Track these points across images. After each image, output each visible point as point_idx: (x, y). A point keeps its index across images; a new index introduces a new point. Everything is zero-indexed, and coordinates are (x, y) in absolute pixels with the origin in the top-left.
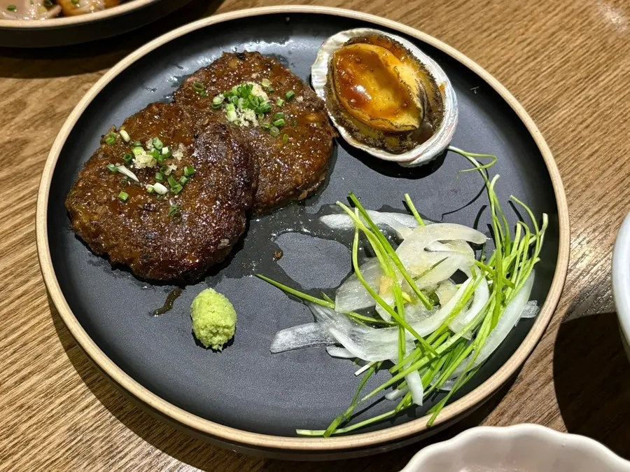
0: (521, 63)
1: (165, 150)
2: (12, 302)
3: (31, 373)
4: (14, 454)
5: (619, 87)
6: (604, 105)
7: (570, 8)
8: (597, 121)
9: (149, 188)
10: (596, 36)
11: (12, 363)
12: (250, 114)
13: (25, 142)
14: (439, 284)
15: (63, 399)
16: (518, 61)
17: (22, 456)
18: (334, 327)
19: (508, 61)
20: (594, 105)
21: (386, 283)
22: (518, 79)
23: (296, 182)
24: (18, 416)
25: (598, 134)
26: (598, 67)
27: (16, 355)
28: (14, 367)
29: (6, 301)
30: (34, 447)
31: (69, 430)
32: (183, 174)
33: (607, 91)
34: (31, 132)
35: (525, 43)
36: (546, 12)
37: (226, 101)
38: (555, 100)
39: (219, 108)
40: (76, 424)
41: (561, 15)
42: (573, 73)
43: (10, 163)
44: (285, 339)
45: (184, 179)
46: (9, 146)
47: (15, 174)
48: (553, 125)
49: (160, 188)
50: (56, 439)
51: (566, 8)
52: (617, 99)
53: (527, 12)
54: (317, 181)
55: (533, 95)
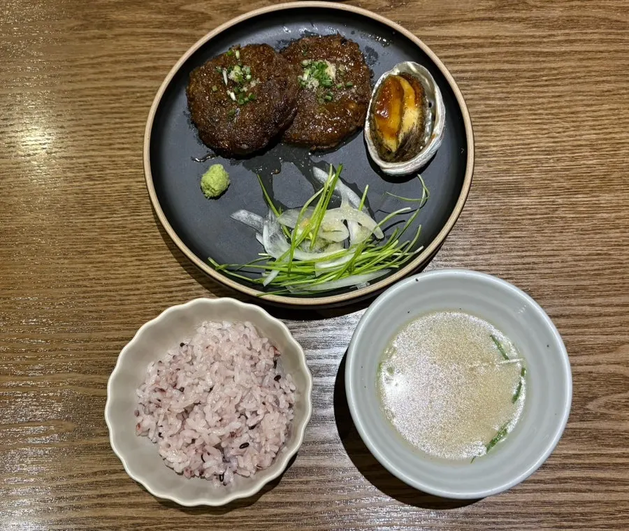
0: (536, 151)
1: (249, 77)
2: (143, 107)
3: (128, 149)
4: (97, 180)
5: (582, 209)
6: (560, 213)
7: (613, 135)
8: (542, 220)
9: (229, 92)
10: (608, 166)
11: (124, 138)
12: (316, 83)
13: (210, 18)
14: (334, 242)
15: (133, 170)
16: (534, 149)
17: (99, 184)
18: (268, 226)
19: (529, 144)
20: (552, 209)
21: (305, 223)
22: (520, 161)
23: (311, 138)
24: (109, 165)
25: (534, 228)
26: (585, 187)
27: (128, 135)
28: (123, 141)
29: (141, 105)
30: (107, 183)
31: (126, 187)
32: (247, 96)
33: (571, 206)
34: (217, 14)
35: (553, 140)
36: (593, 127)
37: (309, 66)
38: (530, 189)
39: (303, 67)
40: (131, 186)
41: (601, 136)
42: (562, 180)
43: (194, 27)
44: (242, 215)
45: (246, 99)
46: (200, 15)
47: (191, 35)
48: (510, 204)
49: (233, 96)
50: (118, 187)
51: (611, 133)
52: (572, 216)
53: (579, 119)
54: (328, 145)
55: (519, 177)
